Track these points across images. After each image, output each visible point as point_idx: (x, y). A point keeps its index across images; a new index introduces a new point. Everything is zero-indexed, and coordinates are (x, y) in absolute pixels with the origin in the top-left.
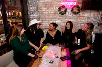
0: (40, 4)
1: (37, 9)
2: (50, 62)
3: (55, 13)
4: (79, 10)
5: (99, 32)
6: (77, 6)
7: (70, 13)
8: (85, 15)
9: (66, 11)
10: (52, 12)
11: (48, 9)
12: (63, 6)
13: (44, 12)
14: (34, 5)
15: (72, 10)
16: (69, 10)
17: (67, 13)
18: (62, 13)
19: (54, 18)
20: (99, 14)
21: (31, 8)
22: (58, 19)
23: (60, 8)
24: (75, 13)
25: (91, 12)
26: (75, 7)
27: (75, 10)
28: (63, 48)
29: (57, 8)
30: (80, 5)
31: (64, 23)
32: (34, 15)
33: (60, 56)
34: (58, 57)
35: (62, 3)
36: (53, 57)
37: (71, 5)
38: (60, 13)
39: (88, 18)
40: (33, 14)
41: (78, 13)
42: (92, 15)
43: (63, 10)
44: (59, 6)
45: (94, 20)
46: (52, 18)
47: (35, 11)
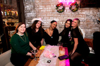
0: (37, 2)
1: (34, 7)
2: (48, 62)
3: (53, 11)
4: (77, 8)
6: (75, 4)
7: (68, 11)
8: (83, 13)
9: (64, 9)
11: (46, 7)
12: (62, 4)
13: (42, 11)
14: (30, 3)
15: (70, 8)
16: (67, 8)
17: (65, 11)
18: (60, 12)
19: (52, 16)
20: (99, 12)
21: (28, 6)
22: (56, 17)
23: (57, 6)
24: (73, 11)
25: (90, 10)
26: (73, 4)
27: (74, 7)
28: (62, 47)
29: (55, 6)
30: (78, 3)
31: (63, 21)
32: (31, 14)
33: (58, 55)
34: (56, 56)
35: (60, 1)
36: (51, 56)
37: (70, 3)
38: (58, 11)
39: (87, 16)
40: (29, 12)
41: (76, 11)
42: (91, 12)
43: (61, 8)
44: (57, 3)
45: (93, 18)
46: (50, 17)
47: (31, 10)
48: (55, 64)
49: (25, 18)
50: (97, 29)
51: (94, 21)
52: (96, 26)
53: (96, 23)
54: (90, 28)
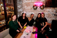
1: (22, 7)
2: (27, 34)
3: (31, 9)
4: (44, 7)
5: (55, 19)
6: (43, 5)
7: (39, 9)
8: (47, 10)
10: (30, 8)
11: (28, 7)
12: (36, 5)
14: (20, 5)
15: (40, 7)
16: (39, 7)
17: (38, 9)
18: (35, 9)
19: (31, 11)
20: (55, 9)
22: (33, 12)
27: (42, 7)
29: (32, 6)
31: (36, 14)
32: (20, 10)
34: (31, 32)
35: (35, 4)
37: (40, 5)
38: (34, 9)
39: (49, 11)
40: (20, 9)
41: (43, 9)
42: (51, 10)
44: (34, 5)
45: (52, 13)
46: (30, 11)
47: (21, 8)
48: (30, 35)
49: (17, 12)
50: (54, 19)
51: (52, 14)
52: (53, 17)
53: (53, 16)
54: (50, 18)
